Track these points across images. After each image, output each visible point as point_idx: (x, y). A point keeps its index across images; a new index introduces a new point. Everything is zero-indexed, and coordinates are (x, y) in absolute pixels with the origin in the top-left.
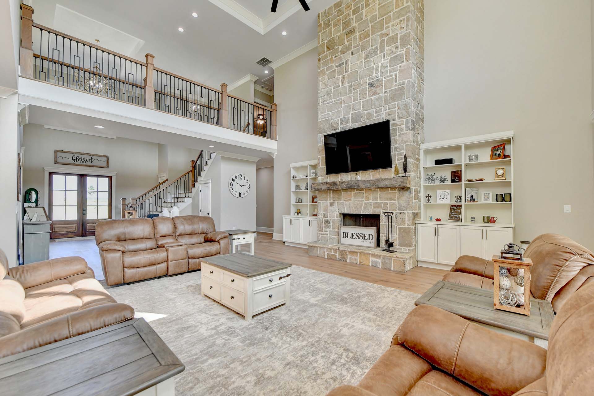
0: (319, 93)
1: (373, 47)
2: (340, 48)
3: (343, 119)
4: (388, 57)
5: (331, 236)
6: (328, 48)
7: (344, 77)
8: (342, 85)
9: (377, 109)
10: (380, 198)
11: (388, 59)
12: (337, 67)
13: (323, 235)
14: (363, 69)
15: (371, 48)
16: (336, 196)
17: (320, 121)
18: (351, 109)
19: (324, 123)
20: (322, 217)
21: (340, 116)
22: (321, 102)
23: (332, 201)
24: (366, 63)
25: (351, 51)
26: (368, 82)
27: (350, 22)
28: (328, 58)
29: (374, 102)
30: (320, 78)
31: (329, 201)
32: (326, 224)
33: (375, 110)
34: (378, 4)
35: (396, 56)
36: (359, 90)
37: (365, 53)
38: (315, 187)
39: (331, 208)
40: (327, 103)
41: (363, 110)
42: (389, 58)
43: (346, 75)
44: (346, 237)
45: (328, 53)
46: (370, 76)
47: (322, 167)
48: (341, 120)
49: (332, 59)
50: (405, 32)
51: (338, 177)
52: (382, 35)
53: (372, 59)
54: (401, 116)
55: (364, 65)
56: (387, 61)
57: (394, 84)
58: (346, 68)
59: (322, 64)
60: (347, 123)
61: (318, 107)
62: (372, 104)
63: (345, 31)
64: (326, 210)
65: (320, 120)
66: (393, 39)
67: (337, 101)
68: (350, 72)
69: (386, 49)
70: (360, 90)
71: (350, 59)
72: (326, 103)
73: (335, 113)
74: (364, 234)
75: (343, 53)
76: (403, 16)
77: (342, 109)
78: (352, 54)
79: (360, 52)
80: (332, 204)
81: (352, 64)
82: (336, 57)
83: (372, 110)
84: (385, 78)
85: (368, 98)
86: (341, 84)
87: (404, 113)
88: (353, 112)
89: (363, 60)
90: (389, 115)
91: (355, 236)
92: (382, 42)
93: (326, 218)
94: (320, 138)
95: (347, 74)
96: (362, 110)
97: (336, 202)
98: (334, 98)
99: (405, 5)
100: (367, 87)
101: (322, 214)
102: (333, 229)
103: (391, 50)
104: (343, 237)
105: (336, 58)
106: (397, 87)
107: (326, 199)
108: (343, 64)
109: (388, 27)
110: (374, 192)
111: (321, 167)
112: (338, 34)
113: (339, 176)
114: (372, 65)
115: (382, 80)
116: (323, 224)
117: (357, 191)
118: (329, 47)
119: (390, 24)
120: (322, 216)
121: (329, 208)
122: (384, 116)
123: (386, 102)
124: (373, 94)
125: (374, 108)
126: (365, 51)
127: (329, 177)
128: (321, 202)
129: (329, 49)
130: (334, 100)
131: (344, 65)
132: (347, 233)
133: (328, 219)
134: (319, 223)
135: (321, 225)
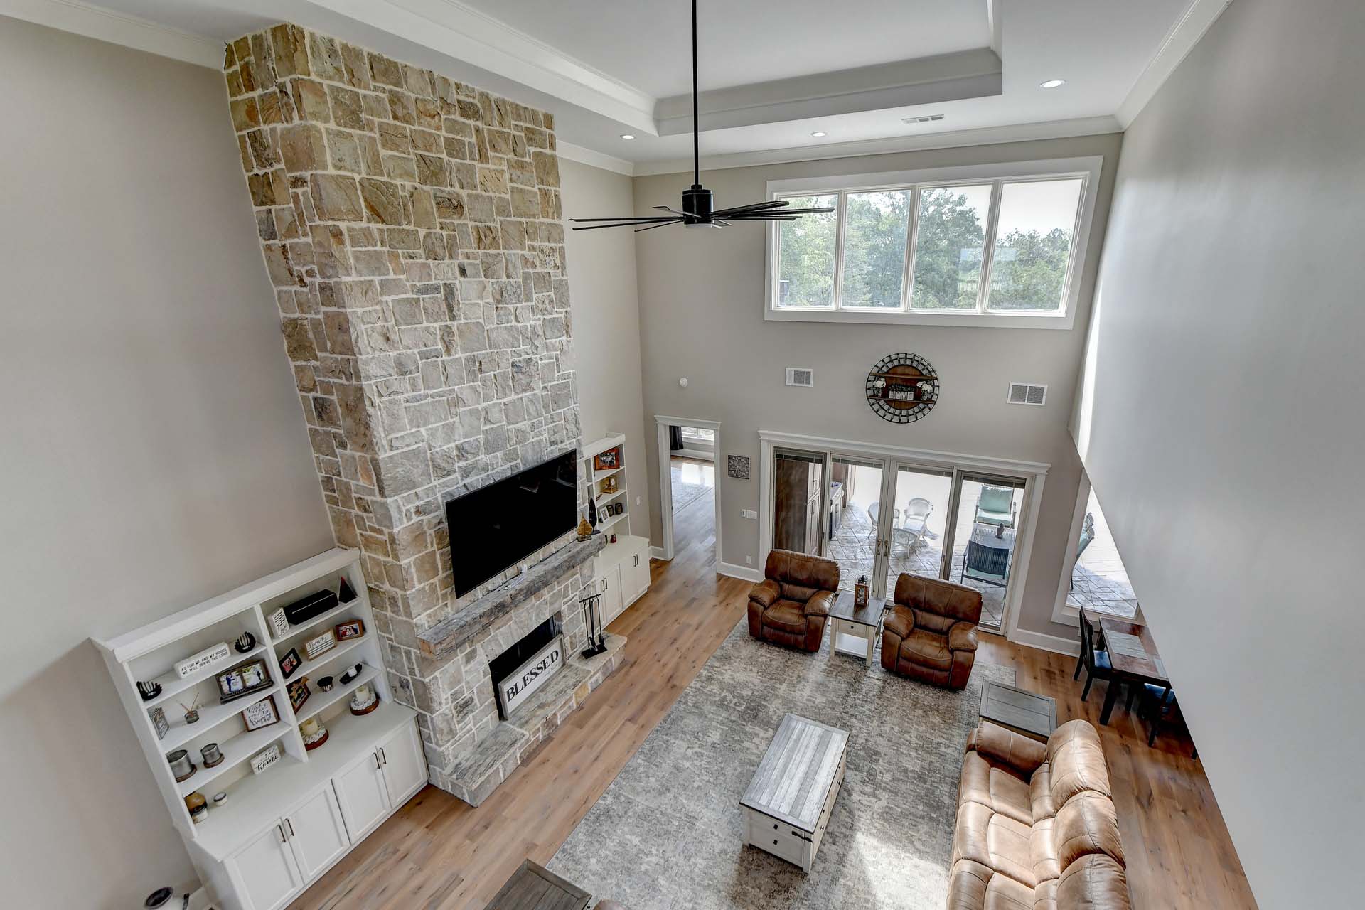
0: (366, 363)
1: (511, 280)
2: (422, 232)
3: (466, 447)
4: (539, 316)
5: (480, 723)
6: (371, 208)
7: (447, 331)
8: (448, 351)
9: (534, 421)
11: (539, 319)
12: (419, 291)
13: (460, 739)
14: (495, 326)
15: (504, 279)
17: (391, 457)
18: (482, 420)
19: (405, 462)
20: (450, 705)
21: (457, 438)
22: (380, 395)
23: (468, 650)
24: (502, 312)
25: (456, 262)
26: (511, 360)
27: (442, 169)
28: (378, 248)
29: (526, 405)
30: (360, 310)
31: (460, 657)
32: (466, 709)
33: (530, 422)
34: (507, 176)
35: (553, 320)
36: (492, 373)
37: (493, 284)
39: (468, 667)
40: (407, 401)
41: (509, 423)
42: (542, 317)
43: (454, 325)
44: (514, 694)
45: (373, 226)
46: (513, 347)
47: (422, 585)
48: (459, 448)
49: (393, 256)
50: (561, 277)
52: (525, 260)
53: (510, 307)
54: (571, 434)
55: (498, 316)
56: (538, 323)
57: (557, 374)
58: (450, 308)
59: (357, 258)
60: (475, 455)
61: (370, 410)
62: (523, 410)
63: (427, 188)
64: (455, 682)
65: (390, 453)
66: (543, 280)
67: (440, 396)
68: (463, 321)
69: (535, 295)
70: (495, 375)
71: (457, 282)
72: (402, 397)
73: (437, 429)
74: (544, 660)
75: (432, 254)
76: (555, 241)
77: (457, 419)
78: (463, 272)
79: (483, 279)
80: (470, 657)
81: (466, 302)
82: (412, 258)
83: (525, 422)
84: (541, 359)
85: (514, 397)
86: (440, 346)
87: (575, 429)
88: (486, 428)
89: (491, 300)
90: (555, 433)
91: (530, 677)
92: (526, 277)
93: (459, 700)
94: (399, 507)
95: (455, 323)
96: (505, 423)
97: (479, 645)
98: (429, 388)
99: (555, 221)
100: (510, 370)
101: (446, 699)
102: (481, 705)
103: (544, 302)
104: (509, 699)
105: (410, 261)
106: (561, 382)
107: (451, 657)
108: (437, 289)
109: (534, 249)
111: (418, 587)
112: (408, 184)
114: (514, 323)
115: (537, 362)
116: (455, 715)
118: (381, 211)
119: (536, 244)
120: (447, 704)
121: (464, 671)
122: (546, 435)
123: (546, 407)
124: (525, 391)
125: (529, 419)
126: (493, 281)
128: (437, 673)
129: (379, 216)
130: (430, 392)
131: (442, 295)
132: (516, 685)
133: (467, 695)
134: (443, 726)
135: (450, 724)
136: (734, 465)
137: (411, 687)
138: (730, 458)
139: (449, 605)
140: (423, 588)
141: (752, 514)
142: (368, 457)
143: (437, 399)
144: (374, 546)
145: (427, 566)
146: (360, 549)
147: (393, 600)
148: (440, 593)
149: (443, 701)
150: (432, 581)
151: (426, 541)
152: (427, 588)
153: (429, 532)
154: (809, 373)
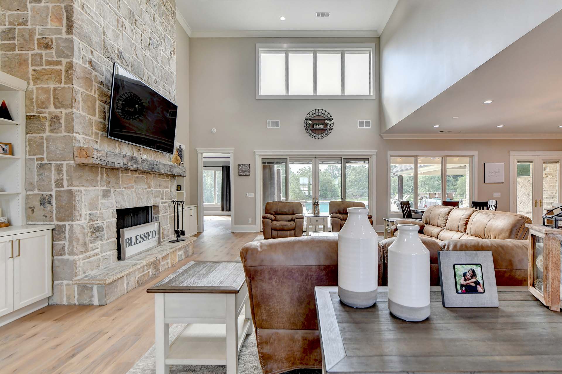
3: (123, 54)
5: (105, 254)
9: (157, 79)
10: (160, 186)
13: (90, 257)
14: (145, 10)
16: (113, 180)
18: (133, 49)
19: (89, 25)
20: (87, 221)
21: (119, 44)
23: (105, 188)
24: (148, 8)
26: (150, 36)
29: (154, 67)
31: (100, 188)
32: (98, 234)
36: (140, 31)
38: (103, 158)
39: (103, 201)
41: (145, 66)
44: (129, 244)
46: (151, 30)
47: (84, 114)
48: (119, 52)
51: (116, 148)
53: (152, 10)
57: (168, 66)
64: (93, 206)
65: (81, 10)
66: (166, 16)
70: (142, 34)
73: (109, 27)
74: (148, 233)
77: (121, 34)
80: (106, 194)
85: (148, 55)
88: (134, 56)
91: (139, 238)
92: (160, 5)
93: (94, 223)
94: (79, 48)
96: (143, 64)
97: (112, 190)
100: (148, 39)
101: (86, 215)
102: (108, 239)
103: (166, 26)
104: (126, 247)
107: (93, 183)
110: (155, 178)
111: (81, 112)
113: (117, 146)
114: (153, 19)
115: (161, 50)
116: (90, 233)
117: (139, 174)
120: (85, 220)
121: (100, 202)
123: (162, 77)
124: (154, 58)
125: (154, 75)
127: (99, 141)
128: (82, 189)
132: (131, 238)
133: (99, 223)
134: (80, 236)
135: (85, 238)
136: (241, 169)
137: (54, 201)
138: (239, 165)
139: (98, 143)
140: (84, 117)
141: (251, 195)
142: (63, 5)
143: (113, 11)
144: (46, 77)
145: (89, 104)
146: (28, 84)
147: (55, 120)
148: (95, 130)
149: (83, 215)
150: (91, 117)
151: (92, 86)
152: (87, 119)
153: (94, 83)
154: (278, 122)
